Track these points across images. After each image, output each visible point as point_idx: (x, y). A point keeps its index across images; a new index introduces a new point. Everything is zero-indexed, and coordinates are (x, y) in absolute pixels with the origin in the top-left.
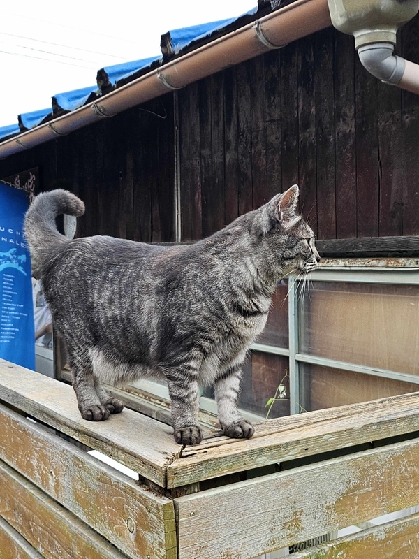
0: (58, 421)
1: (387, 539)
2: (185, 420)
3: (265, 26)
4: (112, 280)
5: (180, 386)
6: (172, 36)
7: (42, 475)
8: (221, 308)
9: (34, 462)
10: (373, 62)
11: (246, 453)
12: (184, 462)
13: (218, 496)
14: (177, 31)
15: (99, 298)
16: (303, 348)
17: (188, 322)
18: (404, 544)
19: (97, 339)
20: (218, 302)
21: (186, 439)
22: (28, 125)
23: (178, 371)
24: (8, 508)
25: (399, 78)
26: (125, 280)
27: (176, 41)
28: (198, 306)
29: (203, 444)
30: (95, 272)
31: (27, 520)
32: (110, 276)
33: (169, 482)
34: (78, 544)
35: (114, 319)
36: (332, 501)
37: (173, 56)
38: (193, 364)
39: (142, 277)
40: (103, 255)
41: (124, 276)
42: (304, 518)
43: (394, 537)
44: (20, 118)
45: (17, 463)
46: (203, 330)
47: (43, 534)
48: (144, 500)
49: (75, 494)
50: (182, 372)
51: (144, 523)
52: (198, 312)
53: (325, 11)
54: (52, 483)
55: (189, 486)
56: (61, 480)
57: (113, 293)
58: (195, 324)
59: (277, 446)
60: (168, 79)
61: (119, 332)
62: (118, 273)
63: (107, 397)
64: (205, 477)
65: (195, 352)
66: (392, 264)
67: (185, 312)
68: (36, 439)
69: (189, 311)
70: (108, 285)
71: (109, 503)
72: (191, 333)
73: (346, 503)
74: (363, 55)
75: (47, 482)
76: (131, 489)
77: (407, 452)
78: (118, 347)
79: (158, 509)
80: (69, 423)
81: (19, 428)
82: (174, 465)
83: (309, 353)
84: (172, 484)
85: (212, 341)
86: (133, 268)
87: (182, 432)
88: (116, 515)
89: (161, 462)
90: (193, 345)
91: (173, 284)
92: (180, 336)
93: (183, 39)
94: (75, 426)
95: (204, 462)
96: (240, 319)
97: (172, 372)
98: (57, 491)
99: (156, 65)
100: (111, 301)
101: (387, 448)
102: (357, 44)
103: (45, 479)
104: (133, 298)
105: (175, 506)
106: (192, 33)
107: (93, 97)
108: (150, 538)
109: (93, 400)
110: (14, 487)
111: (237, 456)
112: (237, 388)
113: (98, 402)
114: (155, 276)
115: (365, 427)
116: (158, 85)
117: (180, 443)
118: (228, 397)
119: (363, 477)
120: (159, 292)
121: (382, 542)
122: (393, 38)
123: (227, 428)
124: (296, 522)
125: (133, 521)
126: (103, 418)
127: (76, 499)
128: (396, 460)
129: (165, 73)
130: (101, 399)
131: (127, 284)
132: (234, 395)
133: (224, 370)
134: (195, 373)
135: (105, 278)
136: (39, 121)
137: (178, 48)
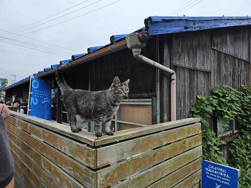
0: (66, 133)
1: (142, 158)
2: (99, 131)
3: (112, 47)
4: (83, 99)
5: (98, 123)
6: (90, 49)
7: (60, 147)
8: (108, 104)
9: (58, 144)
10: (137, 56)
11: (112, 138)
12: (99, 140)
13: (106, 148)
14: (91, 48)
15: (80, 103)
16: (118, 119)
17: (101, 108)
18: (145, 159)
19: (78, 112)
20: (108, 103)
21: (98, 135)
22: (53, 68)
23: (97, 119)
24: (50, 156)
25: (142, 59)
26: (87, 98)
27: (91, 50)
28: (103, 104)
29: (102, 137)
30: (78, 97)
31: (55, 158)
32: (83, 98)
33: (95, 145)
34: (70, 163)
35: (84, 108)
36: (131, 149)
37: (91, 53)
38: (101, 118)
39: (92, 97)
40: (80, 93)
41: (86, 97)
42: (125, 153)
43: (144, 158)
44: (51, 66)
45: (53, 145)
46: (104, 110)
47: (60, 161)
48: (89, 150)
49: (70, 150)
50: (98, 119)
51: (88, 155)
52: (103, 105)
53: (126, 45)
54: (63, 148)
55: (100, 146)
56: (66, 147)
57: (83, 102)
58: (102, 108)
59: (119, 137)
60: (89, 58)
61: (85, 111)
62: (85, 97)
63: (78, 127)
64: (103, 144)
65: (102, 115)
66: (139, 100)
67: (100, 105)
68: (59, 138)
69: (101, 105)
70: (82, 100)
71: (79, 152)
72: (101, 110)
73: (134, 150)
74: (134, 54)
75: (62, 148)
76: (85, 147)
77: (146, 138)
78: (84, 115)
79: (92, 151)
80: (69, 133)
81: (55, 136)
82: (96, 141)
83: (120, 120)
84: (96, 145)
85: (106, 112)
86: (89, 96)
87: (97, 134)
88: (81, 154)
89: (93, 140)
90: (102, 113)
91: (98, 98)
92: (99, 111)
93: (93, 49)
94: (70, 134)
95: (103, 140)
96: (112, 107)
97: (96, 119)
98: (64, 150)
99: (86, 55)
100: (83, 104)
101: (142, 138)
102: (133, 52)
103: (61, 148)
104: (89, 102)
105: (97, 150)
106: (95, 48)
107: (70, 61)
108: (90, 159)
109: (75, 128)
110: (52, 151)
111: (110, 139)
112: (110, 124)
113: (76, 128)
114: (94, 97)
115: (137, 133)
116: (87, 59)
117: (97, 136)
118: (108, 126)
119: (137, 144)
120: (95, 100)
121: (141, 159)
122: (140, 51)
123: (108, 133)
124: (123, 154)
125: (85, 155)
126: (77, 132)
127: (70, 152)
128: (144, 140)
129: (88, 57)
130: (77, 128)
131: (87, 99)
132: (110, 125)
133: (107, 120)
134: (101, 120)
135: (81, 99)
136: (56, 67)
137: (92, 51)
